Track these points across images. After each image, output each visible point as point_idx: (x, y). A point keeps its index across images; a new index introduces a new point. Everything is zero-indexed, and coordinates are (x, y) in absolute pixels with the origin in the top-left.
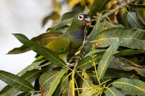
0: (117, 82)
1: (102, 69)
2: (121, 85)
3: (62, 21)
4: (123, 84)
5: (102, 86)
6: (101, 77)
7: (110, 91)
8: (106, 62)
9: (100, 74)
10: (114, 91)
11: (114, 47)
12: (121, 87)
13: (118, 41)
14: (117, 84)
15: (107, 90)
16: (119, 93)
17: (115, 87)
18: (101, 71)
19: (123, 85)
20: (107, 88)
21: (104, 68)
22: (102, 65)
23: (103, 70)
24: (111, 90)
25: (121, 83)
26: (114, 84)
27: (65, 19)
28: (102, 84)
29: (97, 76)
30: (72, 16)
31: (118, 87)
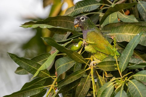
0: (138, 74)
1: (124, 62)
2: (143, 77)
3: (76, 10)
4: (144, 76)
5: (124, 78)
6: (123, 70)
7: (132, 84)
8: (128, 56)
9: (122, 67)
10: (136, 83)
11: (135, 41)
12: (143, 79)
13: (138, 36)
14: (139, 77)
15: (129, 82)
16: (140, 85)
17: (137, 79)
18: (123, 64)
19: (144, 78)
20: (128, 80)
21: (125, 61)
22: (124, 58)
23: (125, 64)
24: (133, 82)
25: (142, 75)
26: (135, 76)
27: (79, 7)
28: (124, 76)
29: (118, 69)
30: (85, 4)
31: (140, 79)
